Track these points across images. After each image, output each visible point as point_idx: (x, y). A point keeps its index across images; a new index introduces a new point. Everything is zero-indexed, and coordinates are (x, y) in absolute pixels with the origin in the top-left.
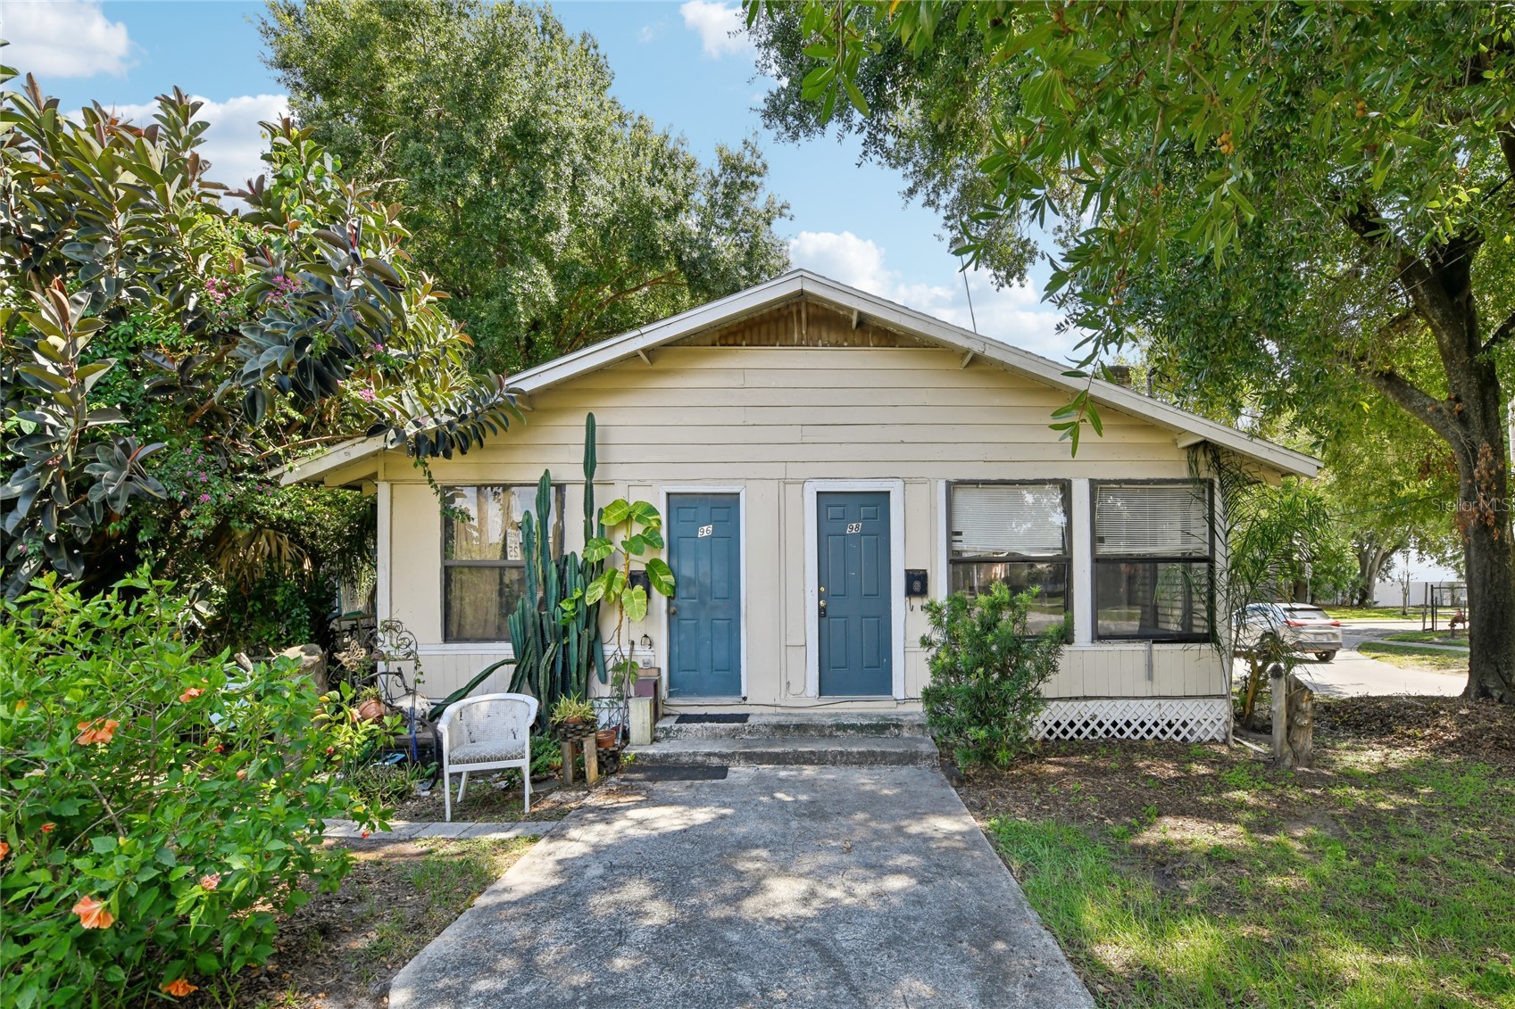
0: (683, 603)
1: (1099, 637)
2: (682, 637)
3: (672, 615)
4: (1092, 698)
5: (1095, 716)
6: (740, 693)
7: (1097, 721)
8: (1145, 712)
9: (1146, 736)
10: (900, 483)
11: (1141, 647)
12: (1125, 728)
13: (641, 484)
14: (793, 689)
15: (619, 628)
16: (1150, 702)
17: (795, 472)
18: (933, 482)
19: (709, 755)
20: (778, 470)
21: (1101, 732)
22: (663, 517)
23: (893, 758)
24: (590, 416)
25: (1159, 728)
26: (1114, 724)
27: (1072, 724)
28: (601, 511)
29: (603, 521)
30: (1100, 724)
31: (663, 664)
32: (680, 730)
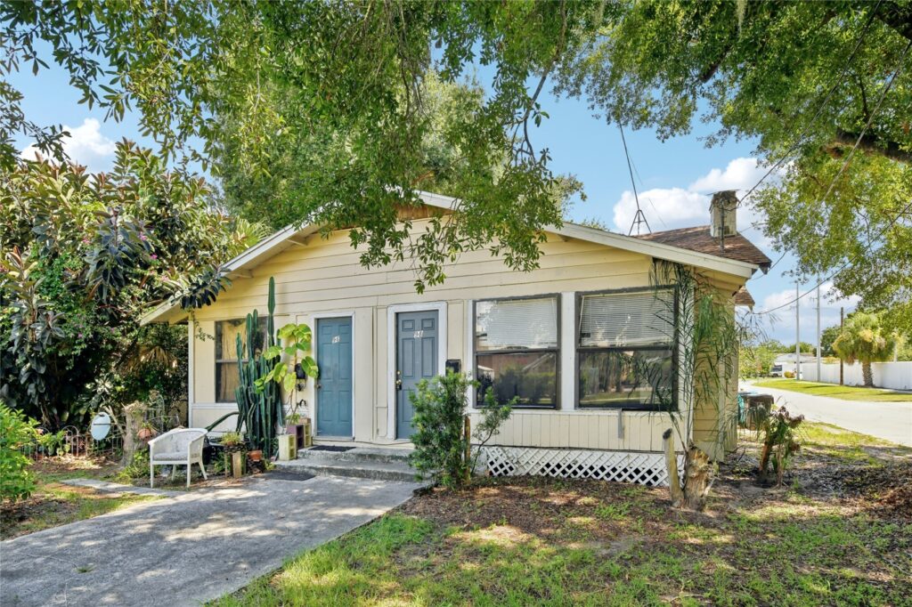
0: (324, 381)
1: (579, 405)
2: (324, 401)
3: (318, 388)
4: (575, 449)
5: (577, 462)
6: (351, 434)
7: (578, 465)
8: (617, 461)
9: (617, 478)
10: (444, 304)
11: (615, 413)
12: (600, 472)
13: (303, 314)
14: (381, 434)
15: (291, 396)
16: (620, 454)
17: (384, 301)
18: (465, 301)
19: (310, 468)
20: (372, 302)
21: (580, 473)
22: (313, 333)
23: (408, 478)
24: (272, 279)
25: (628, 473)
26: (591, 468)
27: (559, 466)
28: (278, 331)
29: (279, 337)
30: (581, 468)
31: (312, 416)
32: (310, 454)
